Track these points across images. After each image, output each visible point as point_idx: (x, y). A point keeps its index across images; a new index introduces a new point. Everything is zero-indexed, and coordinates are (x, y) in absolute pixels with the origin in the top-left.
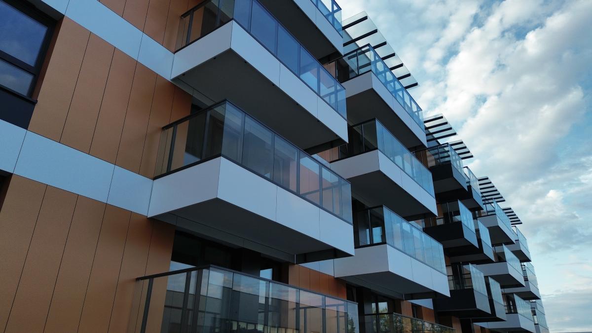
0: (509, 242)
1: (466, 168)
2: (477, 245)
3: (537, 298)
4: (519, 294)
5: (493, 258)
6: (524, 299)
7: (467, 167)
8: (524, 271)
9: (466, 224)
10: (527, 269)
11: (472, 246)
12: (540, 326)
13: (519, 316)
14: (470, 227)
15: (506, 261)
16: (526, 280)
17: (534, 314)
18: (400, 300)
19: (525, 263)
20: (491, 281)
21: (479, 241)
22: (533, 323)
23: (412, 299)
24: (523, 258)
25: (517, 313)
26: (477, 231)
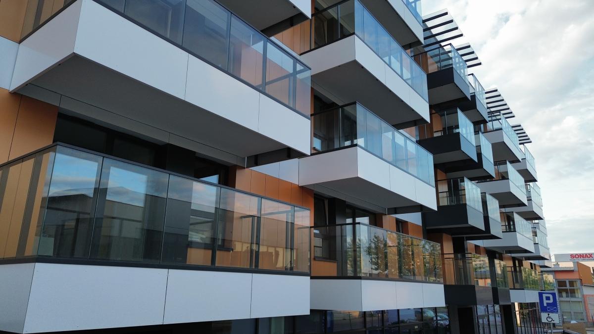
0: (514, 160)
1: (471, 76)
2: (476, 159)
3: (540, 218)
4: (521, 214)
5: (494, 175)
6: (527, 219)
7: (472, 74)
8: (528, 192)
9: (465, 136)
10: (532, 190)
11: (471, 160)
12: (540, 246)
13: (517, 234)
14: (469, 139)
15: (508, 179)
16: (529, 200)
17: (535, 234)
18: (382, 215)
19: (531, 184)
20: (489, 198)
21: (479, 155)
22: (532, 243)
23: (396, 213)
24: (529, 178)
25: (516, 231)
26: (478, 147)
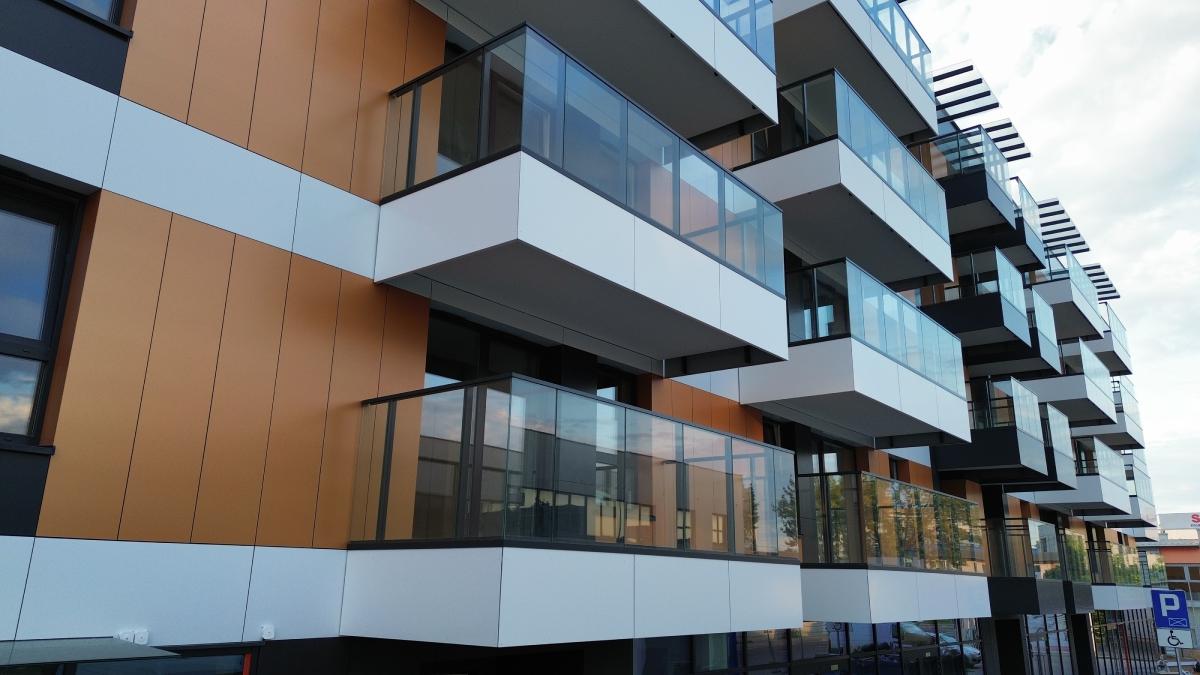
0: (1092, 335)
1: (1015, 181)
2: (1028, 341)
3: (1137, 445)
4: (1105, 439)
5: (1058, 368)
6: (1114, 447)
7: (1017, 178)
8: (1118, 395)
9: (1008, 298)
10: (1123, 390)
11: (1019, 342)
12: (1139, 500)
13: (1102, 480)
14: (1015, 304)
15: (1083, 374)
16: (1120, 410)
17: (1130, 476)
18: (867, 449)
19: (1120, 378)
20: (1052, 411)
21: (1034, 332)
22: (1127, 495)
23: (891, 446)
24: (1117, 367)
25: (1096, 474)
26: (1031, 312)
